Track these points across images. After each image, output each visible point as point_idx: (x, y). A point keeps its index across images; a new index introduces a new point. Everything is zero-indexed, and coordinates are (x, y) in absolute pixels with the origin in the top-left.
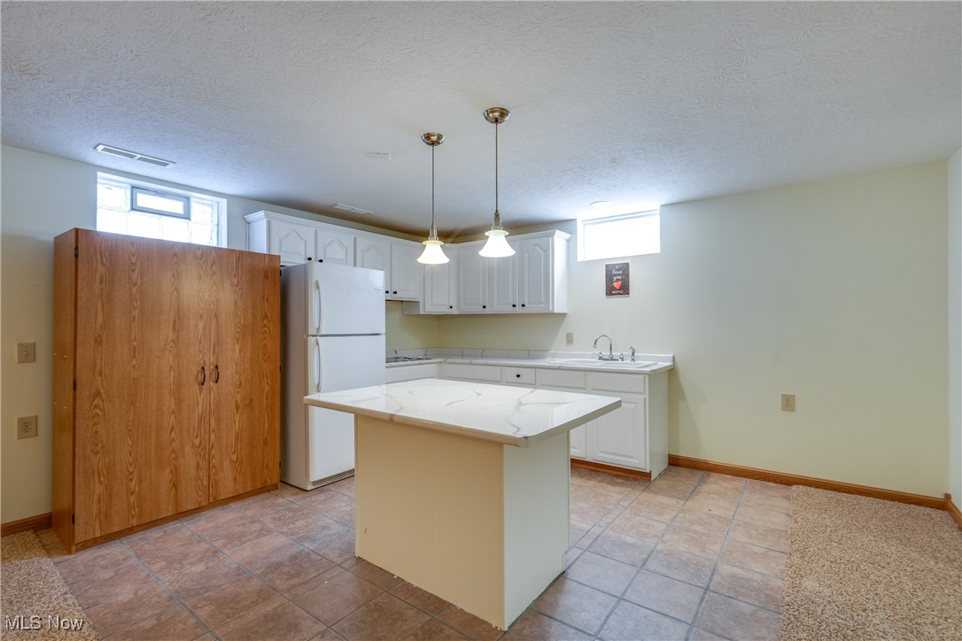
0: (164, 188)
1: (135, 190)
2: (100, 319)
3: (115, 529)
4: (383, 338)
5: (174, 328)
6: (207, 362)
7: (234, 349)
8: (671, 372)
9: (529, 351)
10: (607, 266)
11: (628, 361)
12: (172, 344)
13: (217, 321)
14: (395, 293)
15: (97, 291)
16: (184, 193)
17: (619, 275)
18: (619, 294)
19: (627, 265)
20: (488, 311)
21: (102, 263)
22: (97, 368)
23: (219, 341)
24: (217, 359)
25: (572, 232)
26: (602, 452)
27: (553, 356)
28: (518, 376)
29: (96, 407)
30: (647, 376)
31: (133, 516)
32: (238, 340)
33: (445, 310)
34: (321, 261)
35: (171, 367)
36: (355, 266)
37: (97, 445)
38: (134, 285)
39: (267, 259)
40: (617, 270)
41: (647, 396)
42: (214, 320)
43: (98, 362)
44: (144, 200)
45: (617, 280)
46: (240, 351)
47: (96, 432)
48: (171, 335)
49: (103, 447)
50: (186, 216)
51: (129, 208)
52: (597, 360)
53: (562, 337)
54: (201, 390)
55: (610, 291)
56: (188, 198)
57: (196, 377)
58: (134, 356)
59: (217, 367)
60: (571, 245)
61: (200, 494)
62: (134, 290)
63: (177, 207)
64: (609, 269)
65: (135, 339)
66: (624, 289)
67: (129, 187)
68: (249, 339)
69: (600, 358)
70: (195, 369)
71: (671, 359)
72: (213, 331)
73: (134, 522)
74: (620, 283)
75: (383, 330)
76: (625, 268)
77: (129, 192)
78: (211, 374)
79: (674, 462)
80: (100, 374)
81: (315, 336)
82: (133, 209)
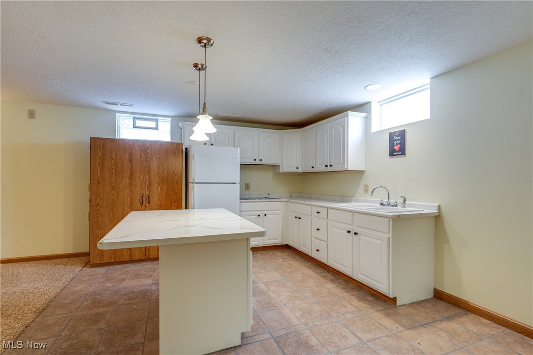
0: (146, 117)
1: (135, 119)
2: (99, 174)
3: (105, 262)
4: (238, 186)
5: (129, 178)
6: (145, 194)
7: (157, 189)
8: (437, 218)
9: (343, 197)
10: (390, 133)
11: (400, 208)
12: (128, 185)
13: (150, 175)
14: (261, 160)
15: (98, 162)
16: (155, 118)
17: (398, 140)
18: (398, 155)
19: (404, 131)
20: (315, 170)
21: (100, 151)
22: (98, 194)
23: (150, 185)
24: (149, 193)
25: (369, 112)
26: (362, 274)
27: (356, 201)
28: (318, 213)
29: (98, 210)
30: (391, 220)
31: (112, 258)
32: (160, 184)
33: (294, 170)
34: (212, 145)
35: (128, 195)
36: (234, 147)
37: (98, 226)
38: (113, 159)
39: (175, 145)
40: (397, 136)
41: (390, 235)
42: (148, 175)
43: (99, 191)
44: (139, 123)
45: (397, 144)
46: (161, 190)
47: (98, 220)
48: (128, 181)
49: (100, 226)
50: (157, 128)
51: (132, 127)
52: (379, 205)
53: (361, 188)
54: (142, 206)
55: (392, 153)
56: (157, 120)
57: (140, 201)
58: (113, 190)
59: (149, 196)
60: (367, 121)
61: (141, 253)
62: (113, 161)
63: (153, 124)
64: (391, 136)
65: (113, 183)
66: (402, 151)
67: (132, 118)
68: (165, 183)
69: (382, 204)
70: (139, 197)
71: (436, 208)
72: (147, 179)
73: (113, 260)
74: (399, 145)
75: (238, 181)
76: (402, 134)
77: (132, 120)
78: (146, 199)
79: (439, 296)
80: (99, 196)
81: (193, 183)
82: (134, 127)
